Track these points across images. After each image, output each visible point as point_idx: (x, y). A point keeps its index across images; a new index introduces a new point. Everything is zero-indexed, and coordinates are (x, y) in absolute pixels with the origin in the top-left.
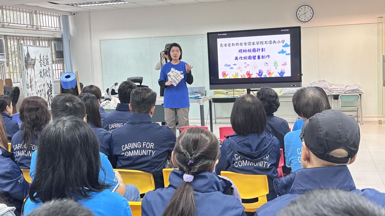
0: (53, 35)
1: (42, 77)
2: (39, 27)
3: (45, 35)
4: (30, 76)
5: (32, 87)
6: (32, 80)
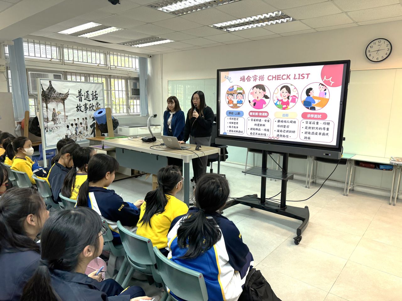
0: (127, 75)
1: (81, 111)
3: (117, 74)
4: (54, 110)
5: (58, 121)
6: (57, 114)
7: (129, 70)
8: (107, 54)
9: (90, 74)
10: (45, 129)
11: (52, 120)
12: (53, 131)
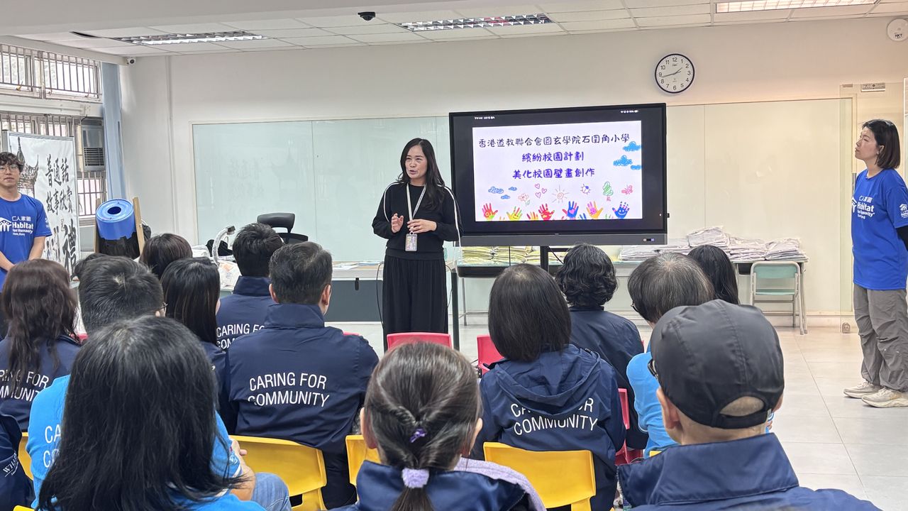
0: (80, 111)
1: (52, 209)
2: (47, 90)
3: (61, 109)
7: (78, 97)
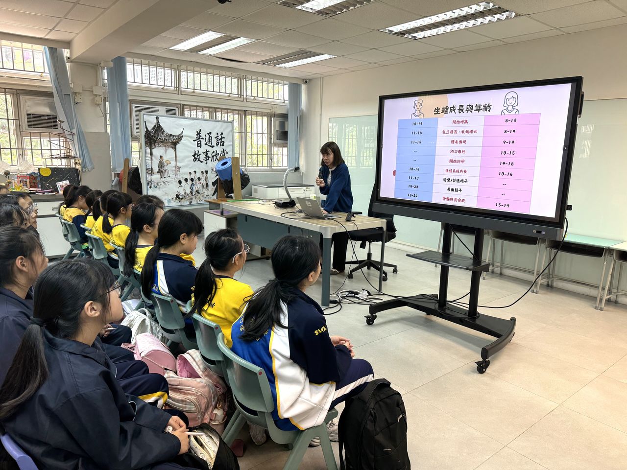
0: (270, 109)
1: (199, 160)
4: (161, 158)
5: (166, 173)
6: (165, 164)
7: (274, 102)
8: (242, 79)
9: (216, 108)
10: (148, 184)
11: (158, 172)
12: (159, 188)
